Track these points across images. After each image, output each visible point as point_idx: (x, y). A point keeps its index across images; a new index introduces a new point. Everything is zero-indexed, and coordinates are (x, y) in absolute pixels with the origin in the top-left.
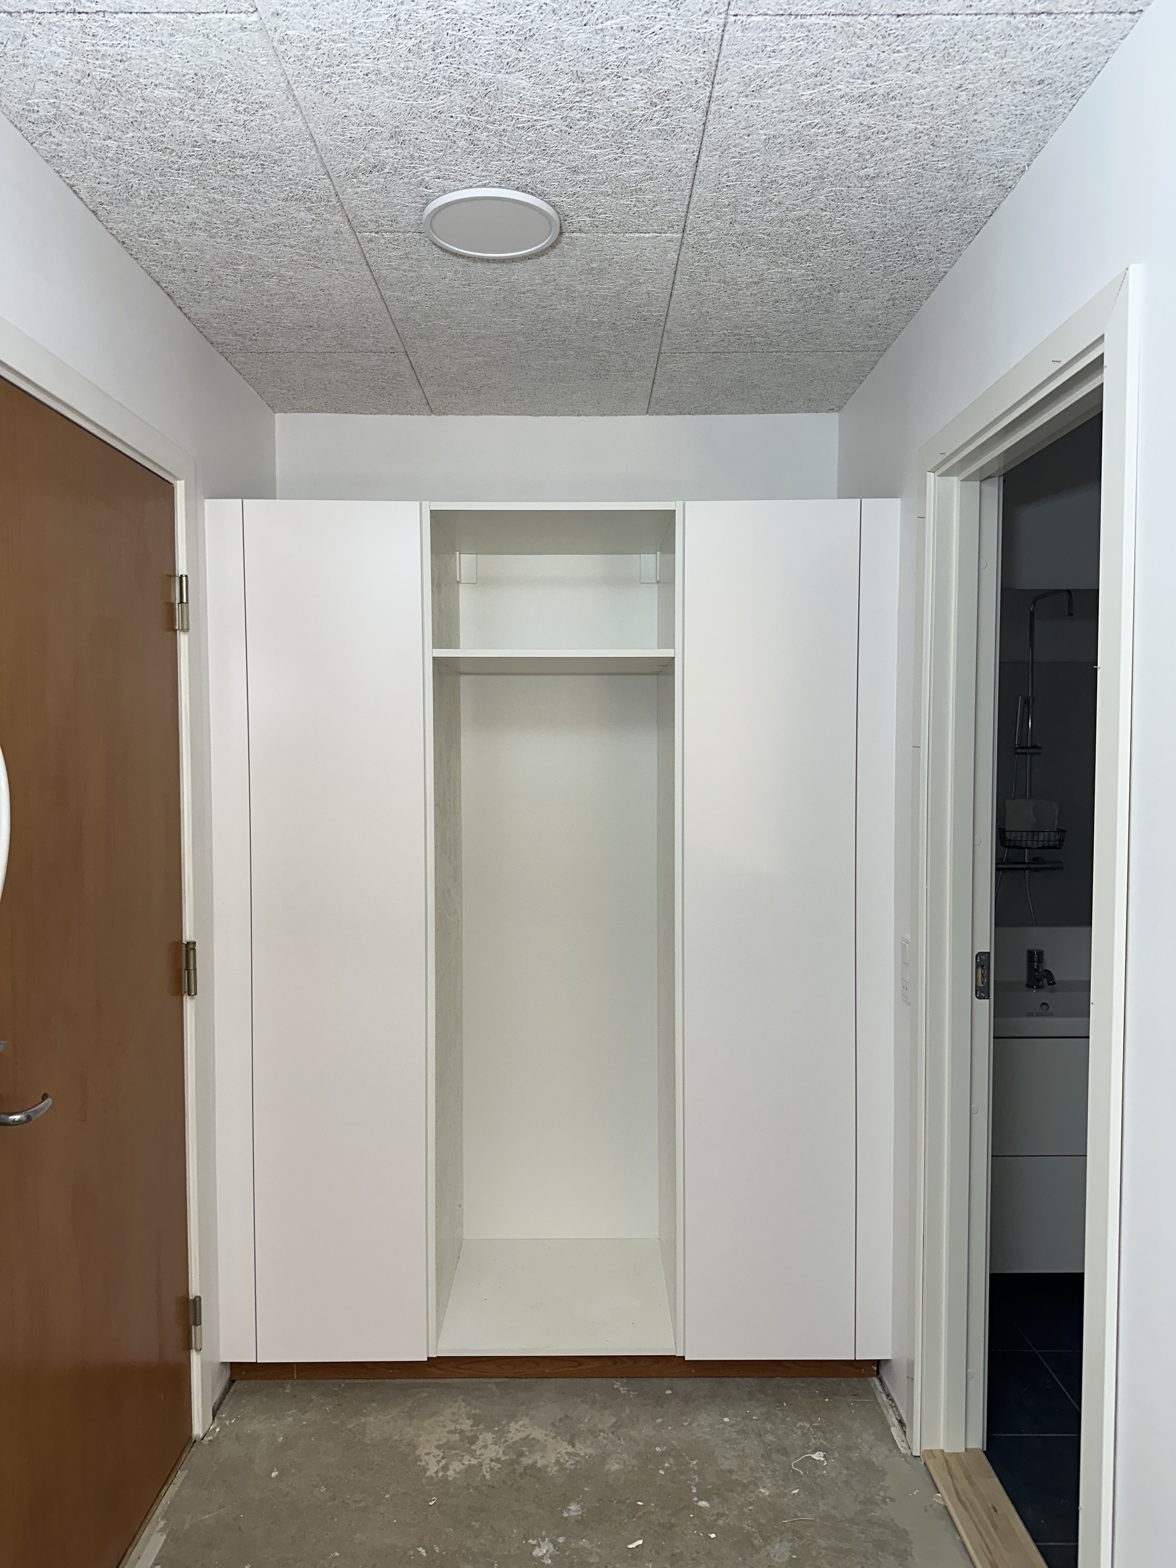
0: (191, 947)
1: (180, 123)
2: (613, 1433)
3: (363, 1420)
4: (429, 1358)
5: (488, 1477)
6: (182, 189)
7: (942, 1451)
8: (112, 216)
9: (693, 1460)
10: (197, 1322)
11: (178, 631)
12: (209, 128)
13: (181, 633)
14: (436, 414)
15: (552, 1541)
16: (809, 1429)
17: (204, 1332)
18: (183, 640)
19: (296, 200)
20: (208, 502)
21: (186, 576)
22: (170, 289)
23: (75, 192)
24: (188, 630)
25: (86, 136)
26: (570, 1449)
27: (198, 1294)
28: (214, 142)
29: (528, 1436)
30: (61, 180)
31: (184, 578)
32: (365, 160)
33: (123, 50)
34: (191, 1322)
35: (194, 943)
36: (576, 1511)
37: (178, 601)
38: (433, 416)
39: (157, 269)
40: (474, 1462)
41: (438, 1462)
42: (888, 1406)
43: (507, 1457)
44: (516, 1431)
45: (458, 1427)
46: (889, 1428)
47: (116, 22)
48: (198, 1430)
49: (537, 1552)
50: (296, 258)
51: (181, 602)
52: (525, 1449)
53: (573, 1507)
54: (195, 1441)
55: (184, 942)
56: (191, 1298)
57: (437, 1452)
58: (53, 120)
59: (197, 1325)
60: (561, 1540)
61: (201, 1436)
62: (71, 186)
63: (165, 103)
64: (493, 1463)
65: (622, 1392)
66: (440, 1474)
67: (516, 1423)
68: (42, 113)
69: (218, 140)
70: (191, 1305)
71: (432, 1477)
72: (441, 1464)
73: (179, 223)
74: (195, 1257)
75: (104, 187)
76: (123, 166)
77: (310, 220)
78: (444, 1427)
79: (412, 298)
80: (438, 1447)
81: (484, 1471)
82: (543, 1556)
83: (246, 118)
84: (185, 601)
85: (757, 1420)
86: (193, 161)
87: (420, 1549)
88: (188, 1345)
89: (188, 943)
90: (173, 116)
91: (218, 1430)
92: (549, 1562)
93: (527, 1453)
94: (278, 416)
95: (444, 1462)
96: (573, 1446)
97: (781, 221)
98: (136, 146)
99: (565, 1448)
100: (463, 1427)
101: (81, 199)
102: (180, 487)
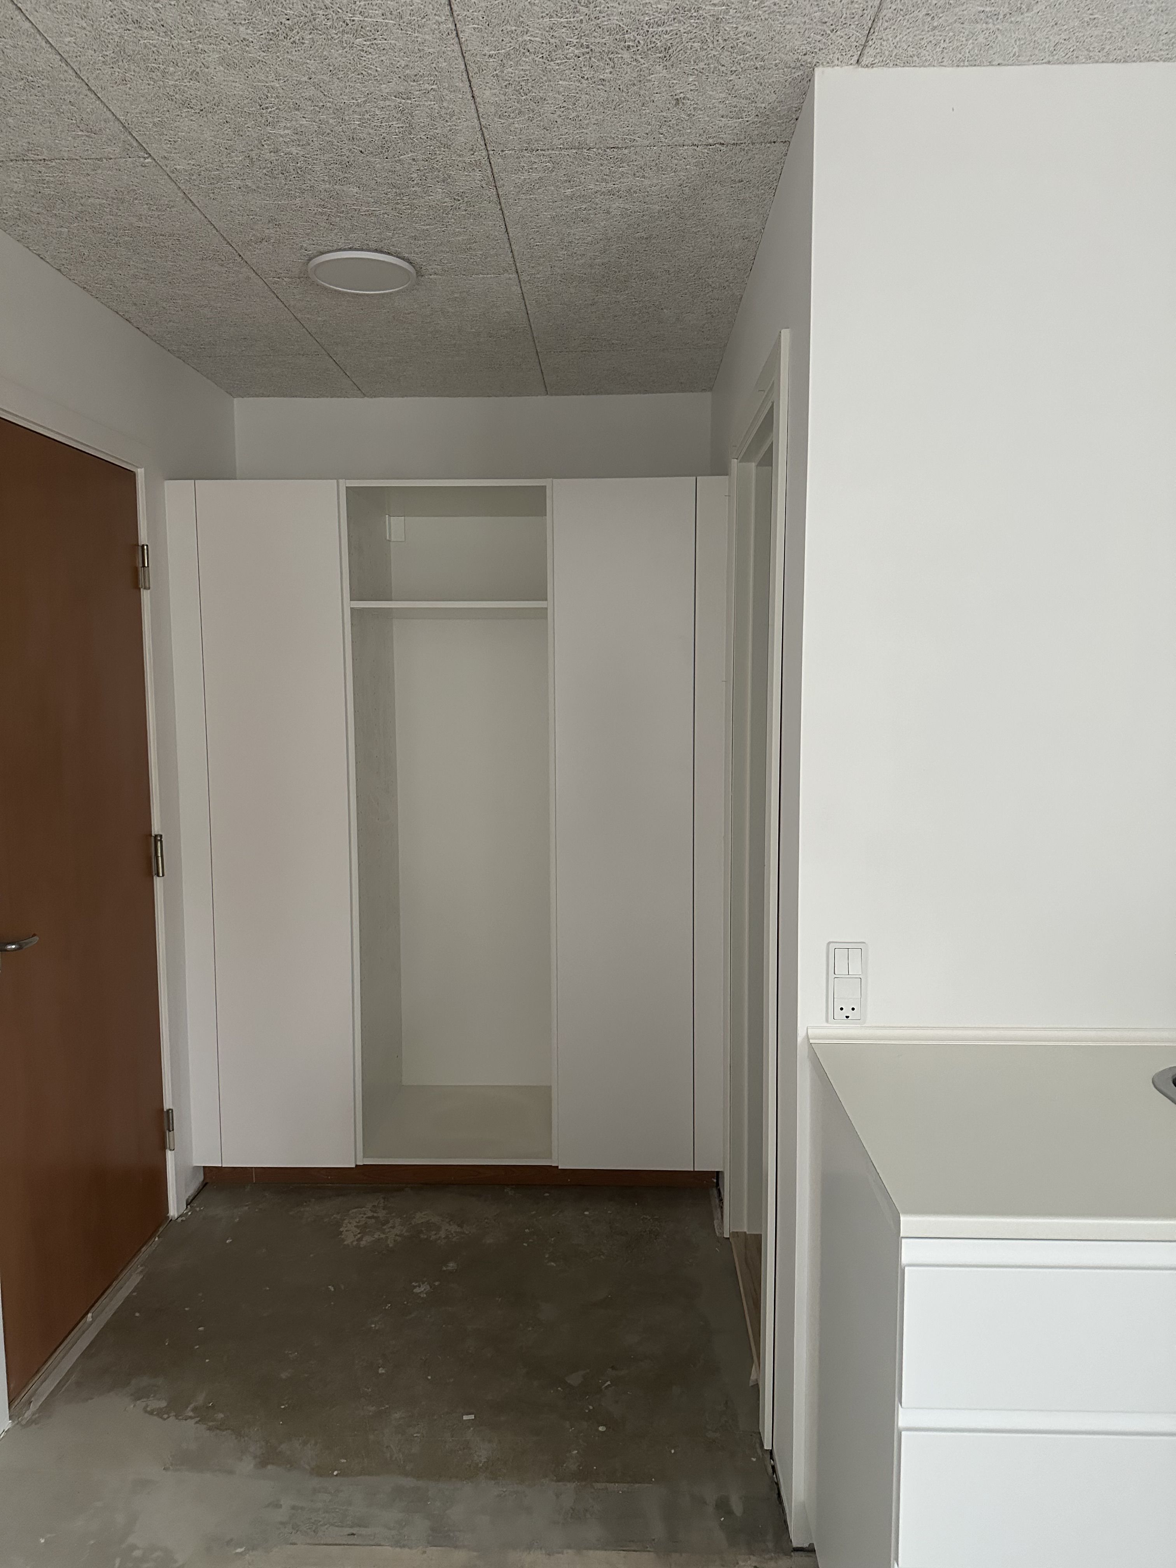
0: (158, 838)
1: (111, 217)
2: (495, 1221)
3: (302, 1209)
4: (356, 1166)
5: (391, 1245)
6: (121, 255)
7: (745, 1233)
8: (72, 272)
9: (552, 1238)
10: (171, 1129)
11: (142, 590)
12: (134, 220)
13: (145, 591)
14: (368, 397)
15: (429, 1284)
16: (649, 1220)
17: (177, 1136)
18: (146, 595)
19: (210, 259)
20: (168, 484)
21: (147, 546)
22: (127, 316)
23: (42, 258)
24: (149, 588)
25: (44, 227)
26: (459, 1230)
27: (171, 1108)
28: (139, 227)
29: (428, 1221)
30: (30, 253)
31: (145, 547)
32: (254, 235)
33: (61, 179)
34: (166, 1128)
35: (161, 836)
36: (453, 1267)
37: (141, 565)
38: (366, 398)
39: (114, 304)
40: (383, 1236)
41: (355, 1236)
42: (718, 1206)
43: (408, 1234)
44: (420, 1218)
45: (375, 1215)
46: (713, 1220)
47: (54, 164)
48: (173, 1211)
49: (417, 1290)
50: (220, 295)
51: (144, 566)
52: (423, 1229)
53: (451, 1264)
54: (171, 1220)
55: (153, 835)
56: (165, 1110)
57: (354, 1229)
58: (18, 217)
59: (170, 1131)
60: (437, 1283)
61: (176, 1216)
62: (39, 255)
63: (98, 207)
64: (397, 1237)
65: (510, 1194)
66: (355, 1243)
67: (421, 1212)
68: (10, 214)
69: (141, 226)
70: (165, 1115)
71: (348, 1245)
72: (357, 1237)
73: (124, 275)
74: (168, 1080)
75: (63, 255)
76: (74, 243)
77: (224, 272)
78: (365, 1214)
79: (320, 319)
80: (356, 1227)
81: (389, 1242)
82: (420, 1293)
83: (159, 213)
84: (146, 565)
85: (611, 1214)
86: (126, 239)
87: (330, 1287)
88: (163, 1146)
89: (156, 836)
90: (104, 214)
91: (189, 1213)
92: (425, 1295)
93: (424, 1231)
94: (236, 401)
95: (359, 1236)
96: (462, 1227)
97: (591, 266)
98: (81, 231)
99: (454, 1228)
100: (380, 1215)
101: (47, 262)
102: (140, 473)
